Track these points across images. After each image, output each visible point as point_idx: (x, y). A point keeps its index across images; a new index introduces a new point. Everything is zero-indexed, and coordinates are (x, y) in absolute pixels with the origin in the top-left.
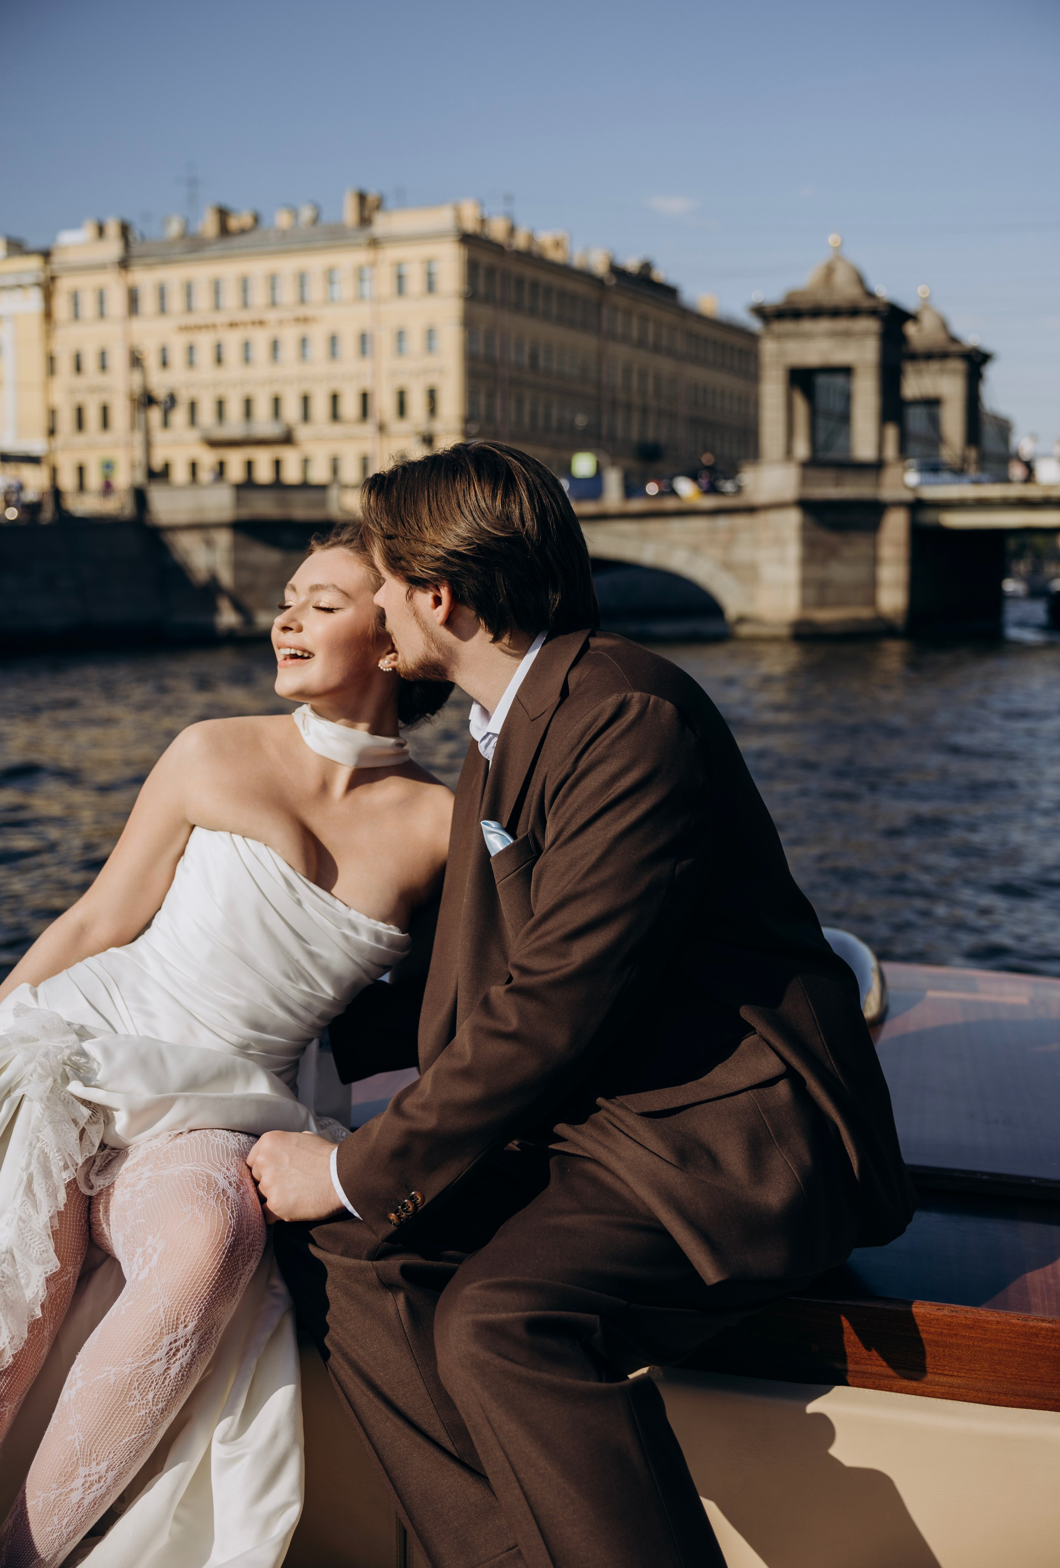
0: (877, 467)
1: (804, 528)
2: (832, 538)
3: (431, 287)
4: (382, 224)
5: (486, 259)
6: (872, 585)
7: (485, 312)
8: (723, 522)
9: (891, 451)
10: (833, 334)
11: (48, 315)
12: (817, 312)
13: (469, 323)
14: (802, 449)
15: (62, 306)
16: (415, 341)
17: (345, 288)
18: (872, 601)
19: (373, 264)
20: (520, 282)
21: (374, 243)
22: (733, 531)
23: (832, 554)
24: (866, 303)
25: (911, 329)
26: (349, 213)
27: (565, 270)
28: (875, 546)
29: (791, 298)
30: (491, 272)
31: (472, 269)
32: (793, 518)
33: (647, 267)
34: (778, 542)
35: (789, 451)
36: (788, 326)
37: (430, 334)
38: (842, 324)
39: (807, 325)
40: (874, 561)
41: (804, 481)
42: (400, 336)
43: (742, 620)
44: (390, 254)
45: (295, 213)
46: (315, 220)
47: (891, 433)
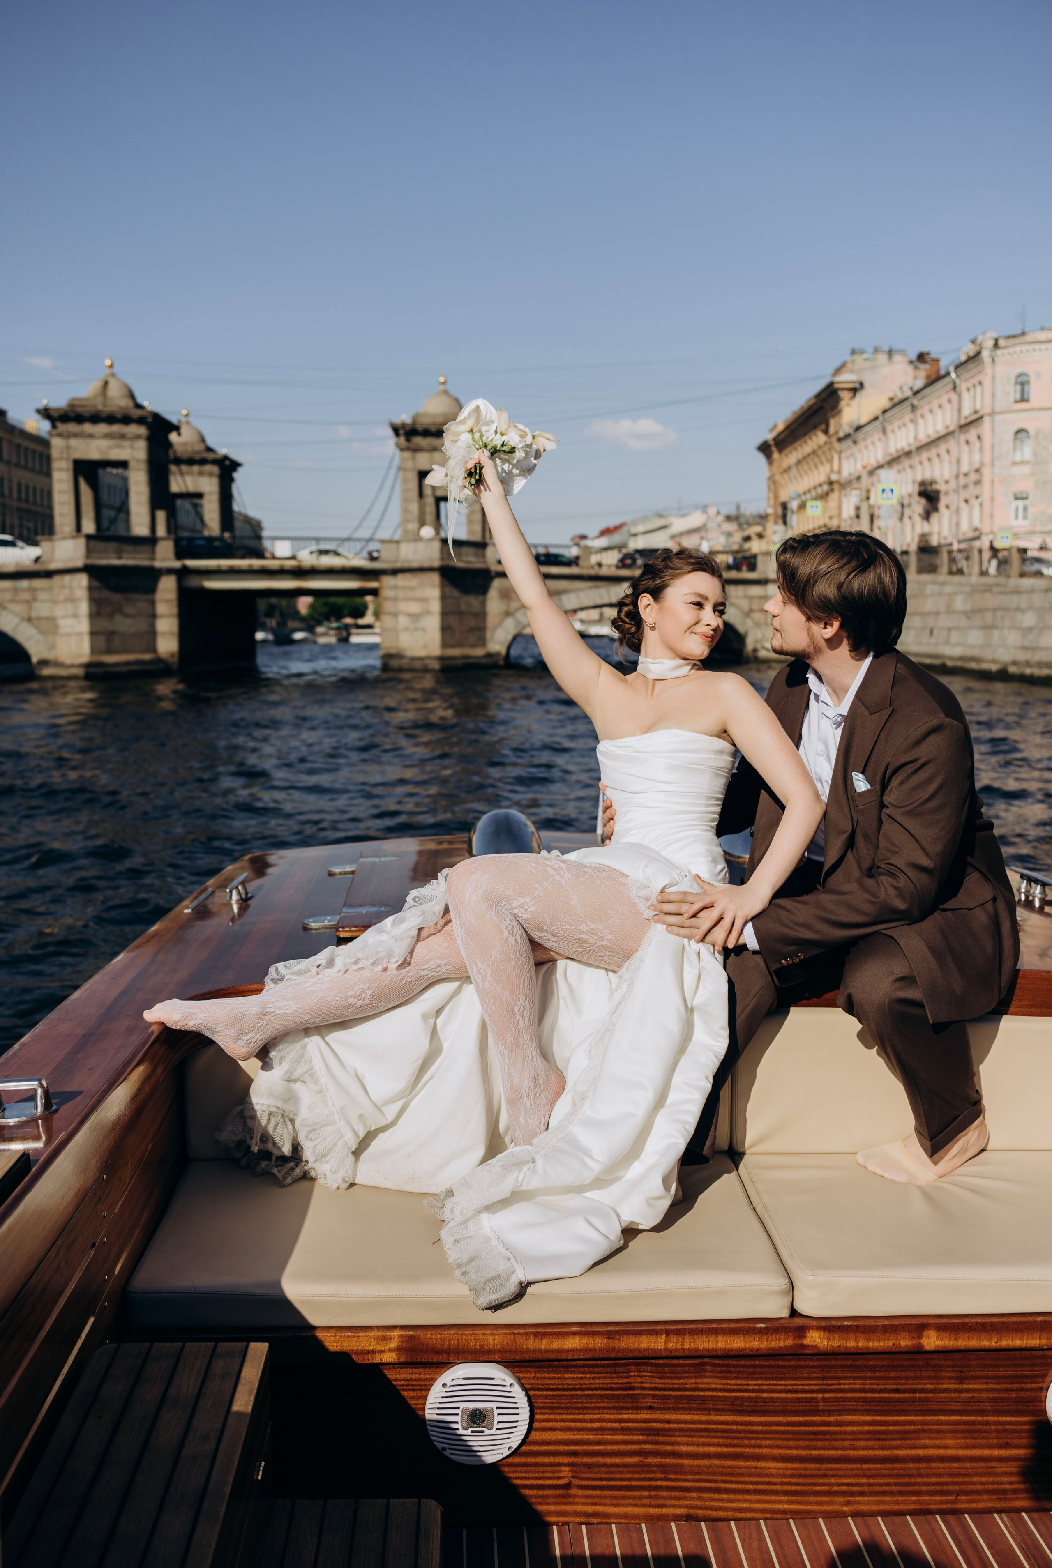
0: (151, 541)
1: (90, 589)
2: (117, 597)
6: (153, 633)
8: (24, 583)
9: (161, 531)
10: (107, 436)
12: (96, 418)
14: (89, 527)
18: (152, 648)
22: (33, 590)
23: (117, 610)
24: (137, 413)
25: (173, 437)
28: (153, 603)
29: (71, 405)
32: (83, 580)
34: (71, 600)
35: (79, 528)
36: (72, 427)
38: (116, 428)
39: (88, 427)
40: (154, 616)
41: (89, 551)
43: (44, 663)
47: (161, 515)
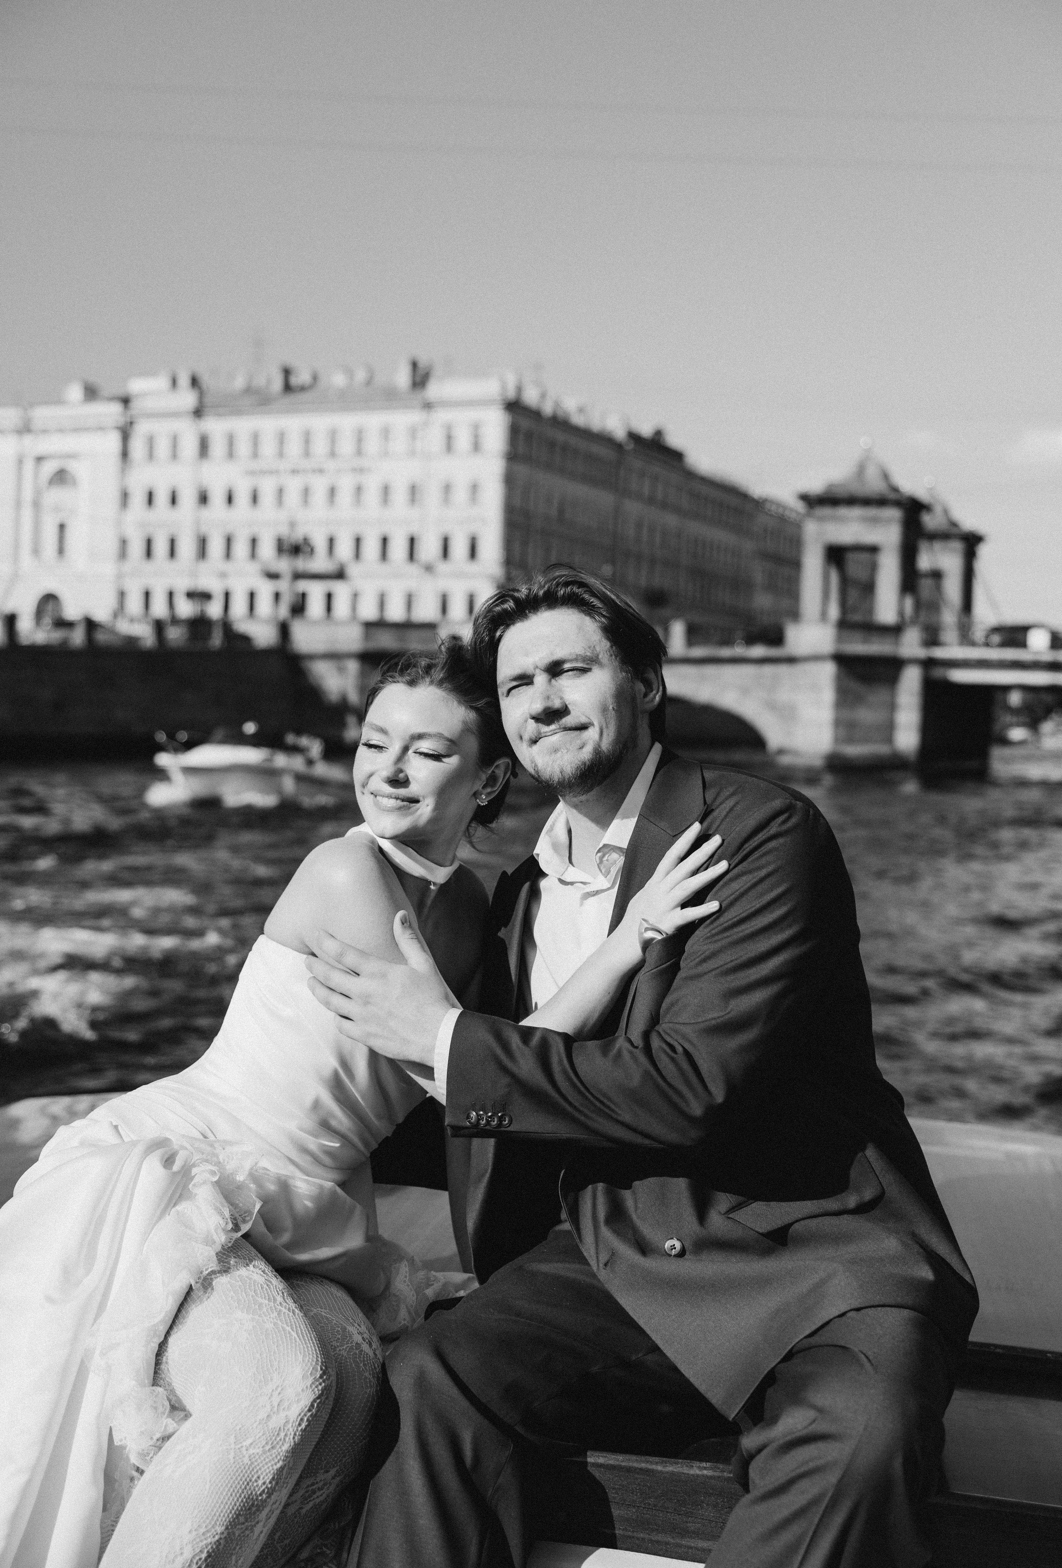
0: (899, 629)
1: (839, 677)
2: (861, 688)
3: (476, 446)
4: (434, 390)
5: (525, 423)
6: (892, 725)
7: (523, 470)
8: (770, 669)
9: (909, 618)
10: (865, 520)
11: (125, 454)
12: (852, 501)
13: (510, 480)
14: (835, 613)
15: (137, 446)
16: (461, 495)
17: (399, 444)
18: (891, 741)
19: (426, 424)
20: (552, 444)
21: (428, 406)
23: (860, 700)
24: (892, 495)
25: (926, 517)
26: (403, 378)
27: (586, 434)
28: (894, 695)
29: (829, 490)
30: (529, 436)
31: (514, 432)
32: (829, 669)
33: (659, 433)
34: (817, 688)
35: (824, 615)
36: (829, 511)
37: (474, 488)
38: (872, 511)
39: (843, 511)
40: (894, 707)
41: (839, 639)
42: (447, 489)
43: (782, 751)
44: (441, 416)
45: (349, 372)
46: (369, 382)
47: (909, 603)
